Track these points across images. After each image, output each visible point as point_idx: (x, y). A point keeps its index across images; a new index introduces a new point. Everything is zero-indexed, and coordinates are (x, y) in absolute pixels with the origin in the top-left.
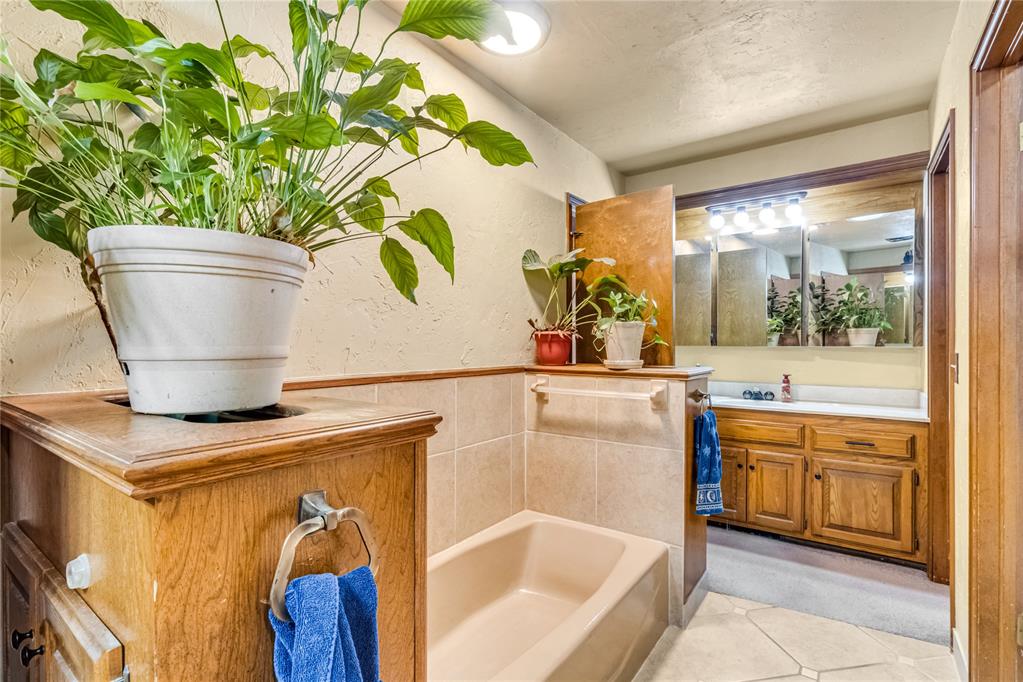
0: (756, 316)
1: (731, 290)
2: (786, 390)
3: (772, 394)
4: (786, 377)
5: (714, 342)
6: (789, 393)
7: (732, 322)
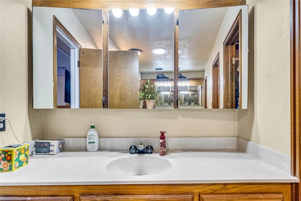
0: (133, 90)
1: (120, 74)
2: (163, 145)
3: (152, 148)
4: (163, 134)
5: (105, 105)
6: (165, 147)
7: (121, 93)
